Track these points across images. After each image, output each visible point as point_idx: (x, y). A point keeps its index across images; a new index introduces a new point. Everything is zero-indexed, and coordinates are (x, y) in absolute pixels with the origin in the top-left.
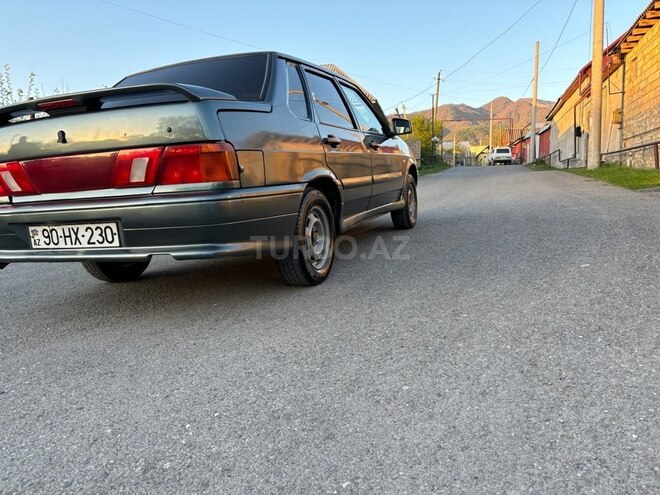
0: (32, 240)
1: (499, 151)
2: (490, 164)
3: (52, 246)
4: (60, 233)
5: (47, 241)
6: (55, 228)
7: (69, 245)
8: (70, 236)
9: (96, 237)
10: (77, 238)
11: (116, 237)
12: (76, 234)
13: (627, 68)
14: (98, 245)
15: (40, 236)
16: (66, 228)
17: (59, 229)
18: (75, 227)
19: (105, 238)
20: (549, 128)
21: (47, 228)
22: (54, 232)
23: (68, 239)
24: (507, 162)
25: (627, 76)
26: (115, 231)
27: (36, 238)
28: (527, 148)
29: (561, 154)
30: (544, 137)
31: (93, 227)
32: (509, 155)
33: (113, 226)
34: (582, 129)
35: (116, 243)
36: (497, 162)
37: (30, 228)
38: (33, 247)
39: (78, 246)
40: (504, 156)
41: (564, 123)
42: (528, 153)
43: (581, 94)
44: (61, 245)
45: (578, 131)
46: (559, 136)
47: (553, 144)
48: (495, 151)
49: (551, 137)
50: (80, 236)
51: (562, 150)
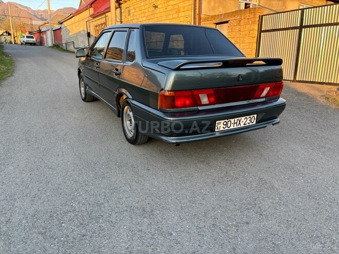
0: (216, 127)
1: (27, 37)
2: (22, 44)
3: (227, 128)
4: (233, 122)
5: (225, 126)
7: (235, 127)
8: (237, 123)
9: (248, 121)
10: (240, 123)
11: (255, 120)
12: (240, 121)
13: (123, 11)
14: (247, 125)
15: (222, 125)
16: (236, 119)
17: (232, 120)
18: (240, 118)
19: (251, 121)
20: (61, 28)
22: (229, 122)
23: (235, 124)
24: (31, 44)
25: (123, 14)
26: (255, 118)
27: (219, 126)
28: (45, 37)
29: (75, 44)
30: (57, 32)
31: (248, 117)
32: (34, 40)
33: (255, 116)
34: (91, 34)
35: (255, 123)
36: (27, 43)
37: (217, 122)
38: (216, 130)
39: (239, 126)
40: (31, 40)
41: (74, 28)
42: (45, 40)
43: (91, 16)
44: (231, 128)
45: (89, 35)
46: (70, 34)
47: (65, 38)
48: (25, 37)
49: (62, 33)
50: (241, 122)
51: (75, 42)
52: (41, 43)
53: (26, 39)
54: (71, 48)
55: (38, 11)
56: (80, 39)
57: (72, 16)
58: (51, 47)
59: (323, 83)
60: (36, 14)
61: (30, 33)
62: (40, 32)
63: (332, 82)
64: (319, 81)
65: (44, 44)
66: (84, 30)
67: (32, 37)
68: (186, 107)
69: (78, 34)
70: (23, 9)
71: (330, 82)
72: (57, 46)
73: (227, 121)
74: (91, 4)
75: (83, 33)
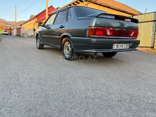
1: (4, 31)
3: (117, 48)
4: (120, 45)
6: (119, 44)
7: (121, 48)
8: (121, 46)
9: (126, 47)
11: (129, 46)
14: (126, 48)
15: (115, 46)
16: (121, 44)
17: (120, 44)
18: (123, 44)
19: (127, 47)
20: (21, 27)
21: (117, 44)
22: (119, 45)
23: (121, 47)
27: (114, 46)
28: (13, 31)
29: (27, 34)
30: (19, 30)
31: (126, 44)
32: (8, 32)
33: (129, 44)
34: (35, 29)
35: (128, 48)
36: (4, 34)
37: (114, 44)
38: (113, 48)
39: (122, 48)
40: (6, 33)
41: (27, 27)
42: (13, 33)
43: (36, 22)
44: (119, 48)
45: (34, 30)
46: (25, 30)
47: (22, 31)
48: (3, 31)
49: (21, 30)
50: (123, 46)
51: (27, 33)
52: (11, 34)
53: (3, 32)
54: (26, 36)
55: (9, 22)
56: (30, 32)
57: (27, 22)
58: (15, 36)
59: (143, 47)
60: (8, 23)
61: (5, 30)
62: (10, 29)
63: (147, 46)
64: (141, 46)
65: (12, 34)
66: (32, 28)
67: (7, 32)
68: (100, 35)
69: (29, 30)
70: (2, 20)
71: (146, 46)
72: (18, 35)
73: (118, 44)
74: (36, 17)
75: (31, 29)
